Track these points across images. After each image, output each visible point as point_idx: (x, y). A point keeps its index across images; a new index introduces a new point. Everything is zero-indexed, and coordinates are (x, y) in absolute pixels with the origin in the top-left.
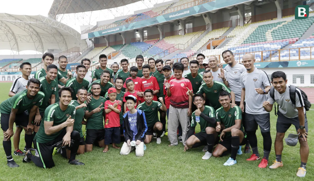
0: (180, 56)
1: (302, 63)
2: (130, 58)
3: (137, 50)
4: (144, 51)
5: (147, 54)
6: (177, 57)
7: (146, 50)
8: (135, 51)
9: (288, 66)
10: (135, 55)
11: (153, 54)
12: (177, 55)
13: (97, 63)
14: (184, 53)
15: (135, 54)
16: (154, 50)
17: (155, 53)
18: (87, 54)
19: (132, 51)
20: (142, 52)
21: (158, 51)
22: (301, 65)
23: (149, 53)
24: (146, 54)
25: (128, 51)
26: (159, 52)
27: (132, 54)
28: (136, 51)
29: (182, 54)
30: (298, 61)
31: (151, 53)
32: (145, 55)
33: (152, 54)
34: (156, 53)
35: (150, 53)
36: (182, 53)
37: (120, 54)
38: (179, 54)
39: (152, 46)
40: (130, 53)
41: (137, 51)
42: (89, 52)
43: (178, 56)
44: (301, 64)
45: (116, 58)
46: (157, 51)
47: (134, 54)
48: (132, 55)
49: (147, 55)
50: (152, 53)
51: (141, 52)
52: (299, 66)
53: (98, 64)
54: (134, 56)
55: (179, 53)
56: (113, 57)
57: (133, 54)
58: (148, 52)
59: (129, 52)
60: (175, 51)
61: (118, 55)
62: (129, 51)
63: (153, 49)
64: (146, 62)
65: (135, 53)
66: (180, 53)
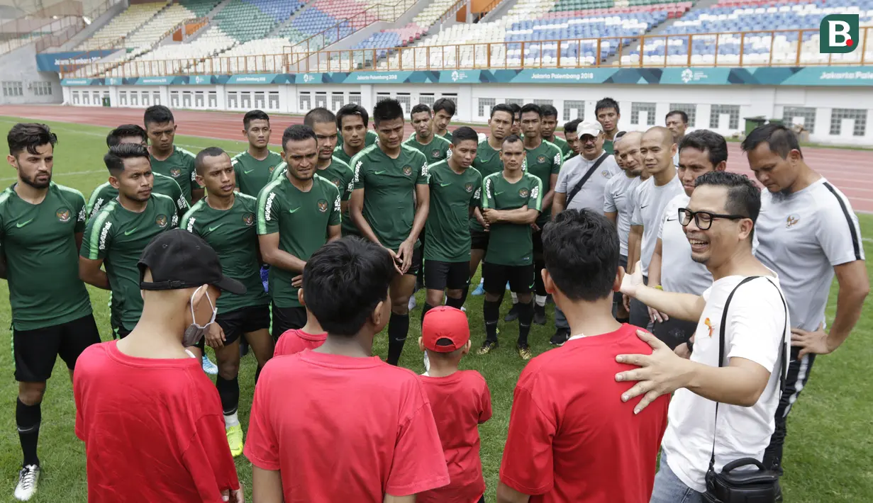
0: (382, 39)
1: (693, 74)
2: (241, 39)
3: (259, 17)
4: (281, 20)
5: (290, 29)
6: (375, 43)
7: (286, 19)
8: (254, 21)
9: (662, 81)
10: (254, 32)
11: (306, 29)
12: (375, 35)
13: (139, 53)
14: (392, 30)
15: (255, 28)
16: (307, 20)
17: (312, 27)
18: (108, 22)
19: (246, 18)
20: (275, 24)
21: (321, 22)
22: (692, 79)
23: (294, 28)
24: (286, 29)
25: (234, 19)
26: (322, 24)
27: (245, 29)
28: (257, 20)
29: (387, 34)
30: (684, 69)
31: (301, 28)
32: (284, 33)
33: (302, 32)
34: (313, 29)
35: (297, 28)
36: (387, 30)
37: (209, 28)
38: (380, 34)
39: (302, 6)
40: (240, 25)
41: (261, 20)
42: (113, 17)
43: (377, 40)
44: (691, 76)
45: (199, 39)
46: (317, 23)
47: (251, 28)
48: (244, 32)
49: (288, 33)
50: (304, 28)
51: (273, 23)
52: (686, 81)
53: (143, 56)
54: (252, 36)
55: (381, 31)
56: (189, 35)
57: (248, 29)
58: (292, 25)
59: (236, 23)
60: (368, 23)
61: (204, 31)
62: (237, 19)
63: (305, 16)
64: (287, 55)
65: (253, 24)
66: (382, 31)
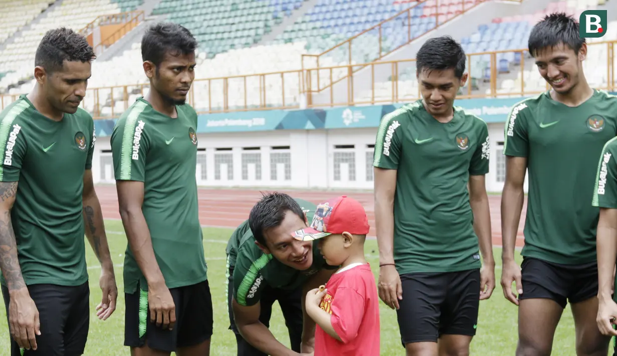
0: (497, 36)
2: (207, 50)
3: (241, 6)
4: (285, 10)
5: (303, 26)
6: (484, 45)
7: (296, 8)
8: (233, 14)
10: (233, 35)
11: (336, 26)
12: (483, 29)
13: (16, 81)
14: (518, 18)
15: (234, 27)
17: (348, 21)
19: (216, 9)
20: (275, 18)
21: (366, 11)
23: (311, 25)
24: (297, 27)
25: (192, 13)
26: (369, 14)
27: (215, 30)
28: (239, 13)
29: (508, 25)
31: (326, 24)
32: (293, 35)
33: (329, 31)
34: (352, 24)
35: (318, 24)
36: (507, 20)
38: (494, 26)
40: (205, 24)
41: (245, 12)
43: (487, 38)
45: (126, 53)
46: (358, 12)
47: (227, 28)
48: (213, 37)
49: (301, 34)
50: (332, 23)
51: (270, 17)
53: (23, 86)
54: (230, 42)
55: (494, 21)
56: (107, 46)
57: (221, 29)
58: (308, 18)
59: (196, 19)
62: (198, 12)
64: (309, 71)
65: (231, 21)
66: (498, 21)
